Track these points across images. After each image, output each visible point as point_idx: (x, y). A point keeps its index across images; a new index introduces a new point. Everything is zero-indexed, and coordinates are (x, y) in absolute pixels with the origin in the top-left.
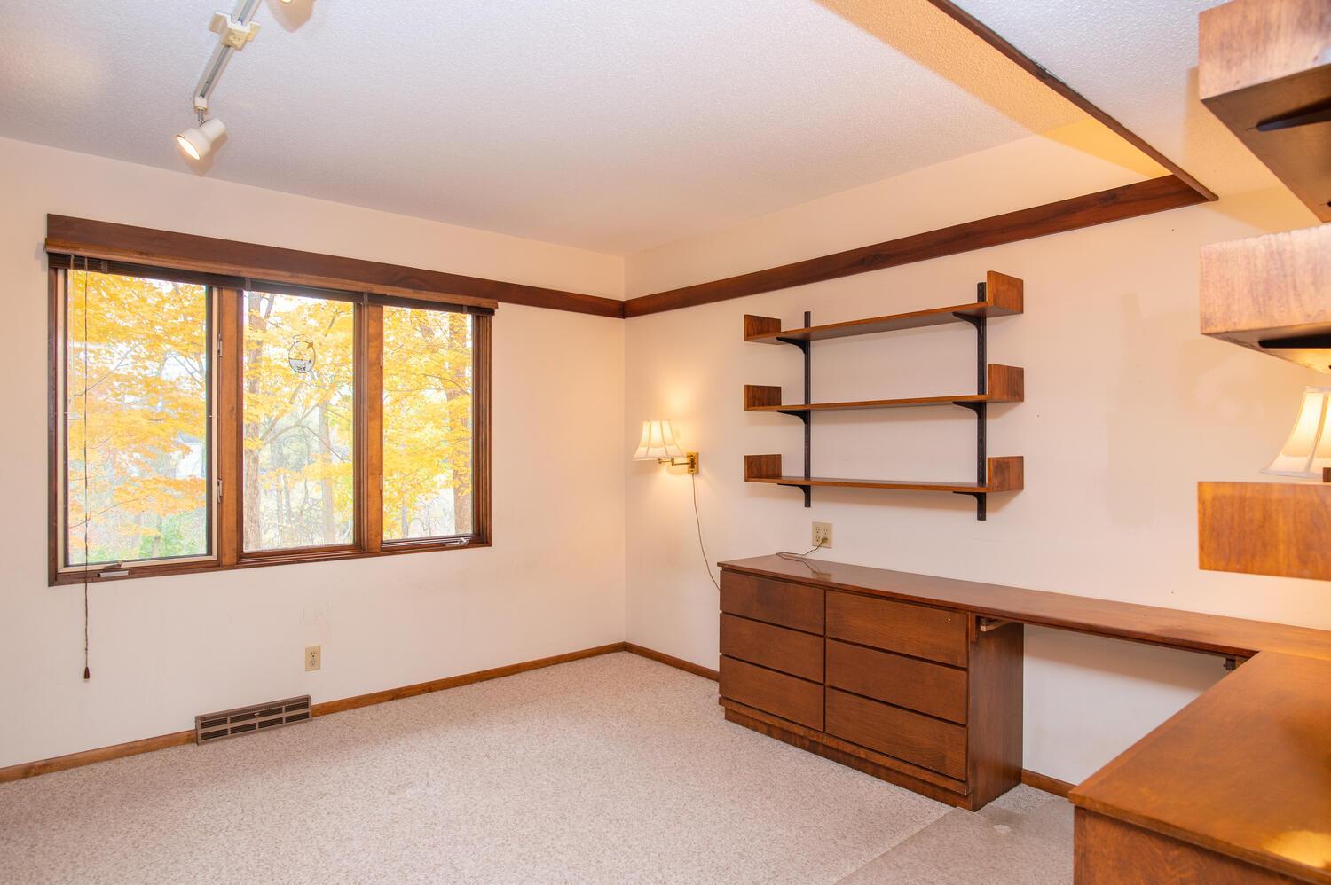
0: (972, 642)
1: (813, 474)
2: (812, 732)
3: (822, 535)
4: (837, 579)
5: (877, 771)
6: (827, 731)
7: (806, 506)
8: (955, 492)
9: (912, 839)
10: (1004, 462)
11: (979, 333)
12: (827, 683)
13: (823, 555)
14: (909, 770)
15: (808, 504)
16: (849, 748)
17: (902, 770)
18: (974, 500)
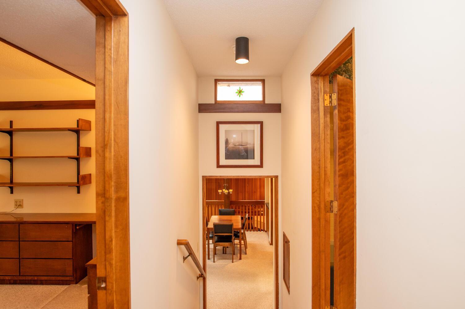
0: (74, 232)
1: (14, 181)
2: (14, 277)
3: (18, 204)
4: (26, 219)
5: (42, 283)
6: (21, 274)
7: (11, 193)
8: (69, 186)
9: (54, 299)
10: (84, 176)
11: (78, 136)
12: (20, 257)
13: (19, 211)
14: (53, 278)
15: (12, 192)
16: (30, 278)
17: (51, 279)
18: (76, 188)
